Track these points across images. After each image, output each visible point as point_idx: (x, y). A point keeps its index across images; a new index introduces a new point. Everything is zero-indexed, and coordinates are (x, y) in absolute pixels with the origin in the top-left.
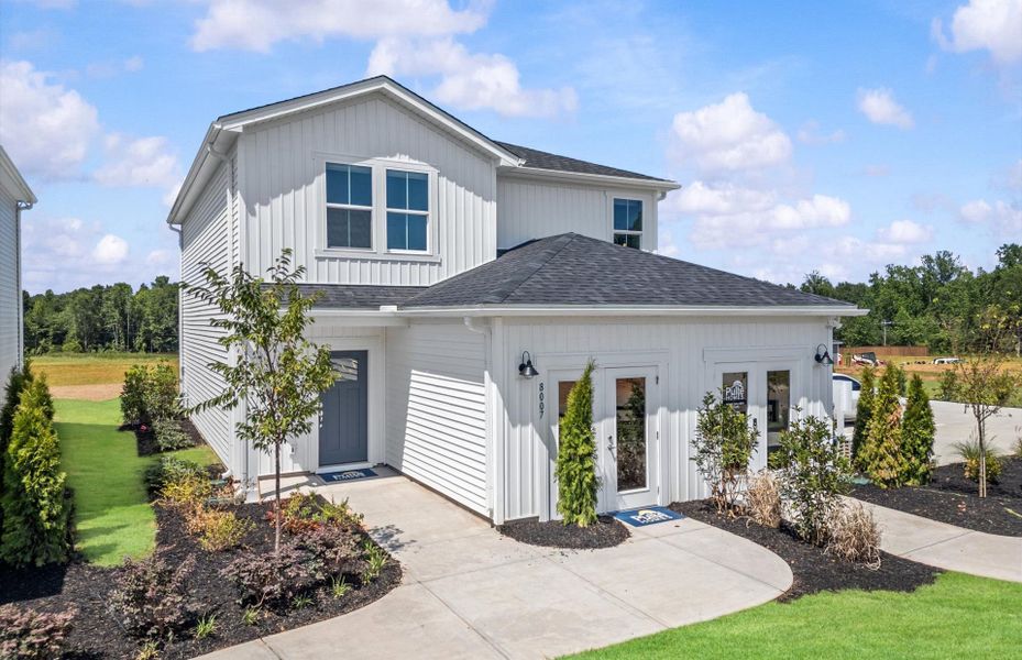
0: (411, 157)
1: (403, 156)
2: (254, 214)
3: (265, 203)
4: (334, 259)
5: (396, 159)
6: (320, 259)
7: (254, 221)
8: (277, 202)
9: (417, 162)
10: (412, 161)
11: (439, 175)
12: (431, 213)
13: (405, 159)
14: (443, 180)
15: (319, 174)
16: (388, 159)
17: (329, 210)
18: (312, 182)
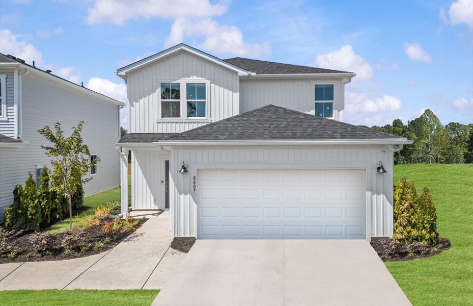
0: (198, 77)
1: (194, 77)
2: (133, 106)
3: (137, 101)
4: (164, 123)
5: (191, 78)
6: (158, 123)
7: (133, 109)
8: (142, 101)
9: (201, 78)
10: (198, 78)
11: (211, 83)
12: (207, 100)
13: (195, 78)
14: (213, 85)
15: (158, 88)
16: (187, 78)
17: (162, 102)
18: (155, 91)
